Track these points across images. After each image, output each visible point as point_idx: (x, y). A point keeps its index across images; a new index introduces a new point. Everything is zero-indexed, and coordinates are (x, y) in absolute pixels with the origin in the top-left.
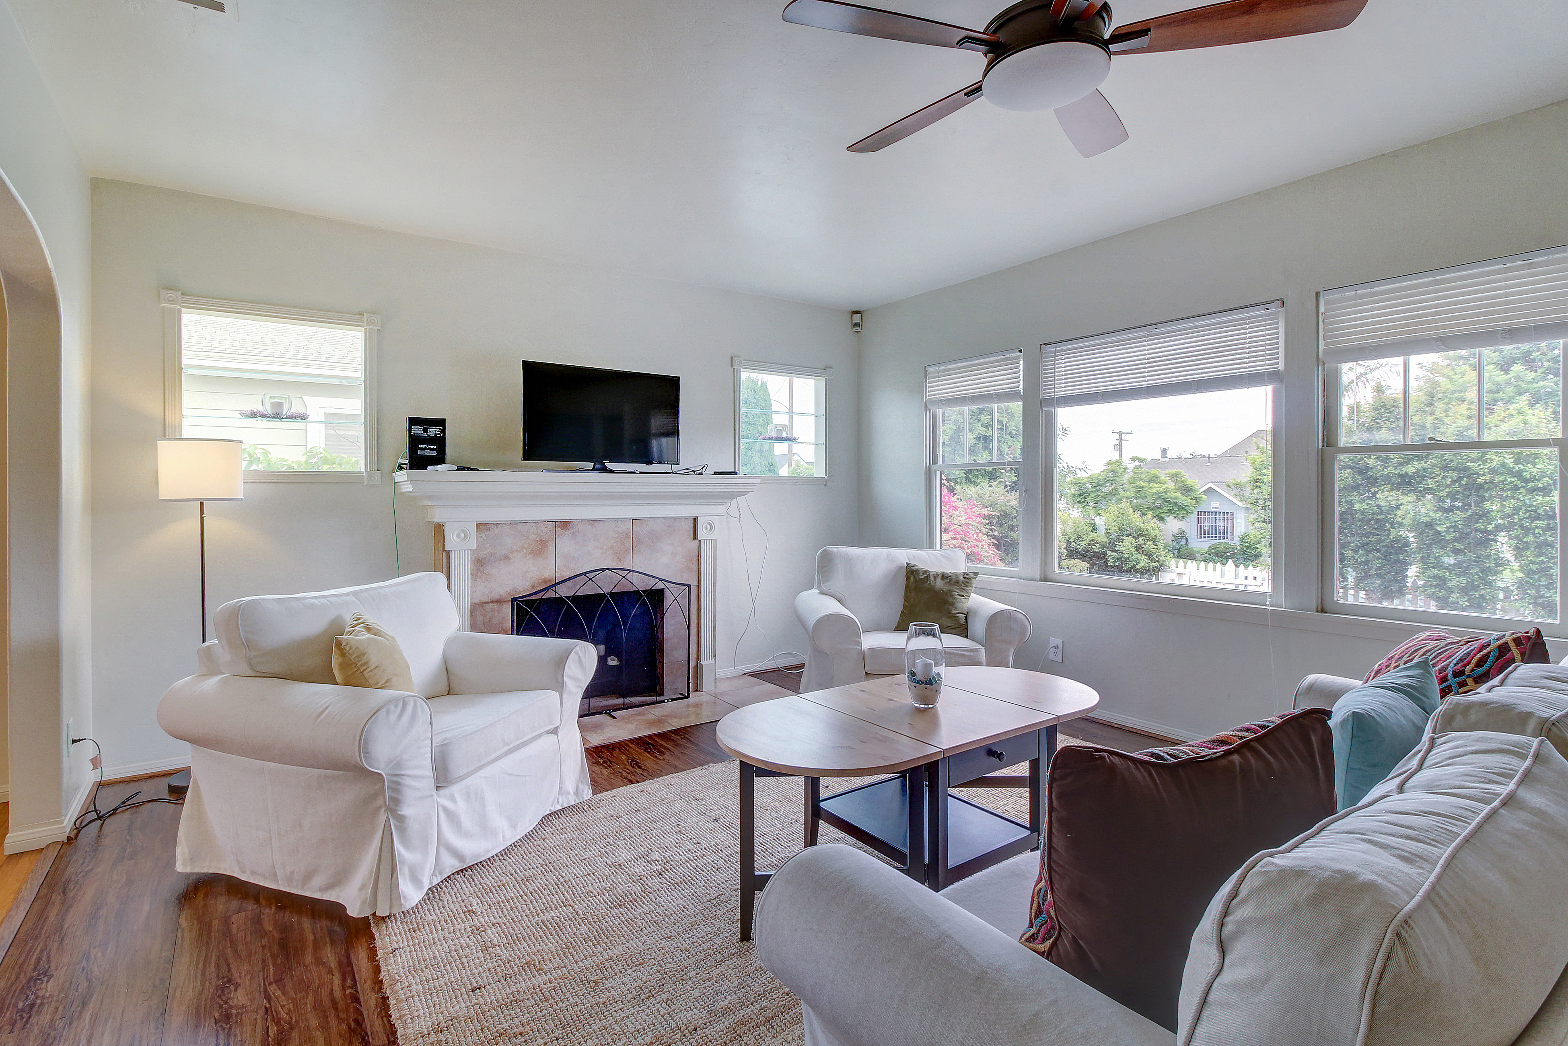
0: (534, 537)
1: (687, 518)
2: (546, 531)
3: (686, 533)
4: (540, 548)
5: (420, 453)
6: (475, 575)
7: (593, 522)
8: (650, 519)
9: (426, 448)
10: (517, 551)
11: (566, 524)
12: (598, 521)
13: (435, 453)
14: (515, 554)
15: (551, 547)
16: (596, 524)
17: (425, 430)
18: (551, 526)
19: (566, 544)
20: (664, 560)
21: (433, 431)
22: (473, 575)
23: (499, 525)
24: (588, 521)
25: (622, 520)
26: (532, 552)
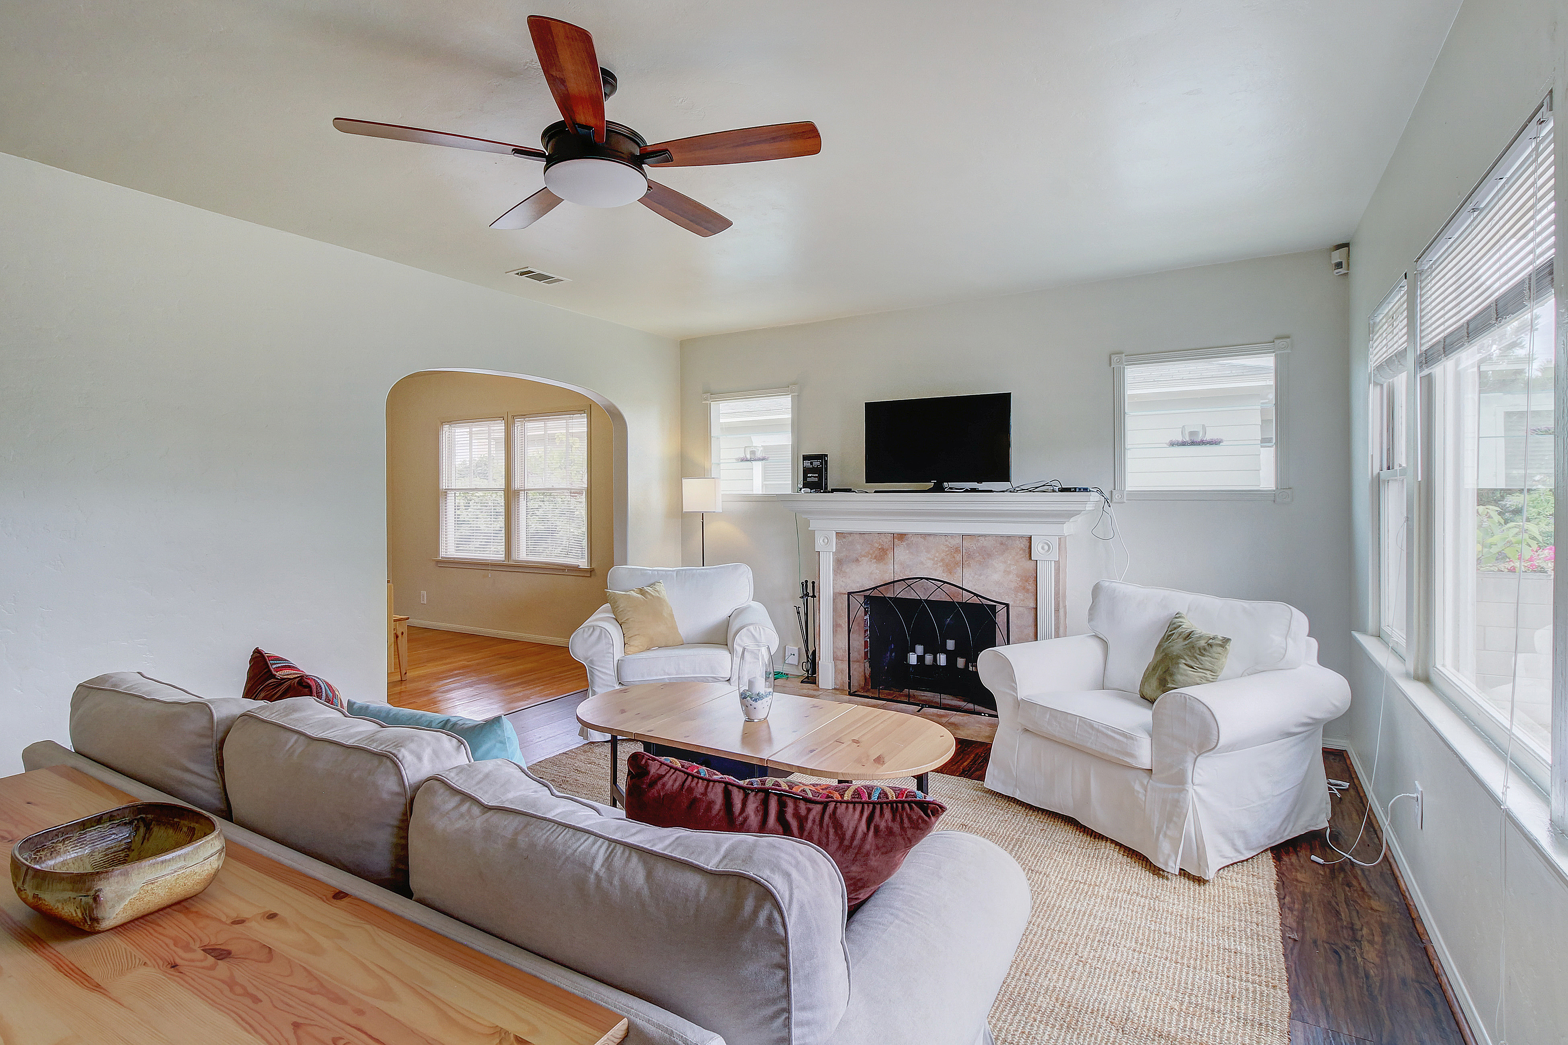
0: (877, 545)
1: (1022, 537)
2: (887, 541)
3: (1021, 552)
4: (881, 555)
5: (808, 480)
6: (835, 572)
7: (925, 536)
8: (980, 536)
9: (812, 476)
10: (864, 556)
11: (902, 536)
12: (930, 535)
13: (816, 479)
14: (863, 558)
15: (890, 555)
16: (928, 537)
17: (811, 463)
18: (890, 537)
19: (902, 554)
20: (996, 577)
21: (816, 463)
22: (835, 571)
23: (852, 535)
24: (921, 534)
25: (953, 536)
26: (876, 557)
